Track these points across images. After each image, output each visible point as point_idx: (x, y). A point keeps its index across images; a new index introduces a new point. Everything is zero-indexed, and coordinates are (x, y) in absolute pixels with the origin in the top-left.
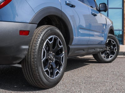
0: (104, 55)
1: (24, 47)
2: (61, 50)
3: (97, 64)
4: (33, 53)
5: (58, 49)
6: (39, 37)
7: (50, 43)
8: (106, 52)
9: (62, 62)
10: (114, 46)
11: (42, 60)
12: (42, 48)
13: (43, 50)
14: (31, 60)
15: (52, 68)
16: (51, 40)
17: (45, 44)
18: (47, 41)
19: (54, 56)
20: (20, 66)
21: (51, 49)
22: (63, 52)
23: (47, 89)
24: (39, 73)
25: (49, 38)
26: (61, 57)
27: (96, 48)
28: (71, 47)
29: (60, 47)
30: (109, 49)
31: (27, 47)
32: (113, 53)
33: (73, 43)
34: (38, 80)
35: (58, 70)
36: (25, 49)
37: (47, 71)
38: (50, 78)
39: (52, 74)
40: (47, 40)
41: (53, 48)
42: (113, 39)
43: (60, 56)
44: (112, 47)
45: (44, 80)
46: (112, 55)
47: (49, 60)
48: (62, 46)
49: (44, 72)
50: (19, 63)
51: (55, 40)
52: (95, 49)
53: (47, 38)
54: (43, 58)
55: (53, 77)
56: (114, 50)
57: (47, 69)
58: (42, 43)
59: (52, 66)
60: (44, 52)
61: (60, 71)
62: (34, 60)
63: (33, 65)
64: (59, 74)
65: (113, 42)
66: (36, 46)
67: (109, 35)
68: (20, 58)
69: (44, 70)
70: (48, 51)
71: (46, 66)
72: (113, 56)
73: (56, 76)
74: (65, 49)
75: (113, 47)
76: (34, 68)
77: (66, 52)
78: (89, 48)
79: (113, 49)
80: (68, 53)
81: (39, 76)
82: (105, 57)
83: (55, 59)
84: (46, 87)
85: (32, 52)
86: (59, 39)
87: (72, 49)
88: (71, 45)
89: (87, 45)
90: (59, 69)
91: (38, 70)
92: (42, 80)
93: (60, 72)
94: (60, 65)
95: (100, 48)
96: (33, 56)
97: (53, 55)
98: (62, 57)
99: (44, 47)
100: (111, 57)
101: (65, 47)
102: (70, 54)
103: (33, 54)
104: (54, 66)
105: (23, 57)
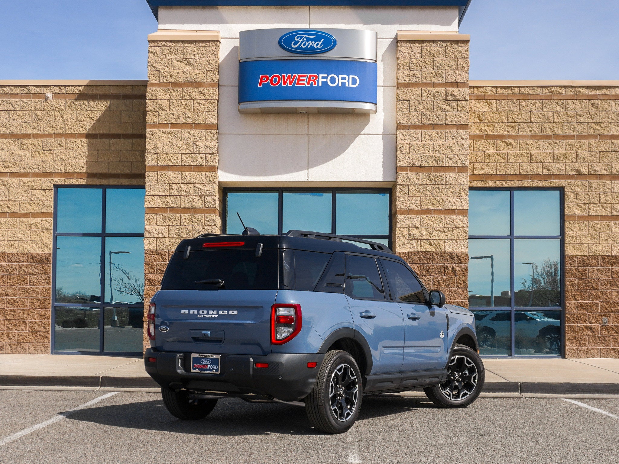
0: (447, 390)
1: (311, 380)
2: (354, 383)
3: (436, 410)
4: (320, 387)
5: (350, 382)
6: (326, 368)
7: (339, 374)
8: (454, 385)
9: (355, 400)
10: (472, 370)
11: (330, 396)
12: (330, 381)
13: (331, 383)
14: (318, 396)
15: (341, 408)
16: (340, 370)
17: (333, 375)
18: (336, 372)
19: (344, 392)
20: (303, 404)
21: (340, 382)
22: (357, 386)
23: (335, 434)
24: (326, 411)
25: (338, 368)
26: (353, 393)
27: (421, 377)
28: (368, 377)
29: (352, 378)
30: (460, 377)
31: (313, 380)
32: (469, 387)
33: (372, 372)
34: (325, 420)
35: (349, 411)
36: (311, 383)
37: (335, 410)
38: (338, 419)
39: (341, 415)
40: (336, 370)
41: (343, 380)
42: (467, 356)
43: (351, 391)
44: (467, 373)
45: (333, 421)
46: (465, 391)
47: (337, 396)
48: (355, 377)
49: (332, 410)
50: (302, 400)
51: (346, 369)
52: (417, 380)
53: (335, 368)
54: (331, 393)
55: (343, 419)
56: (470, 381)
57: (335, 407)
58: (329, 375)
59: (341, 404)
60: (332, 386)
61: (351, 412)
62: (320, 396)
63: (319, 398)
64: (350, 416)
65: (469, 363)
66: (324, 379)
67: (456, 348)
68: (306, 393)
69: (332, 409)
70: (336, 384)
71: (335, 404)
72: (470, 393)
73: (346, 418)
74: (359, 380)
75: (469, 374)
76: (321, 405)
77: (361, 386)
78: (402, 379)
79: (470, 378)
80: (364, 387)
81: (327, 415)
82: (449, 396)
83: (346, 395)
84: (333, 431)
85: (318, 386)
86: (351, 368)
87: (371, 381)
88: (369, 374)
89: (400, 372)
90: (351, 409)
91: (325, 407)
92: (329, 421)
93: (352, 414)
94: (352, 404)
95: (429, 378)
96: (319, 391)
97: (343, 389)
98: (355, 392)
99: (332, 380)
100: (465, 394)
101: (360, 379)
102: (367, 388)
103: (320, 389)
104: (344, 405)
105: (309, 391)
